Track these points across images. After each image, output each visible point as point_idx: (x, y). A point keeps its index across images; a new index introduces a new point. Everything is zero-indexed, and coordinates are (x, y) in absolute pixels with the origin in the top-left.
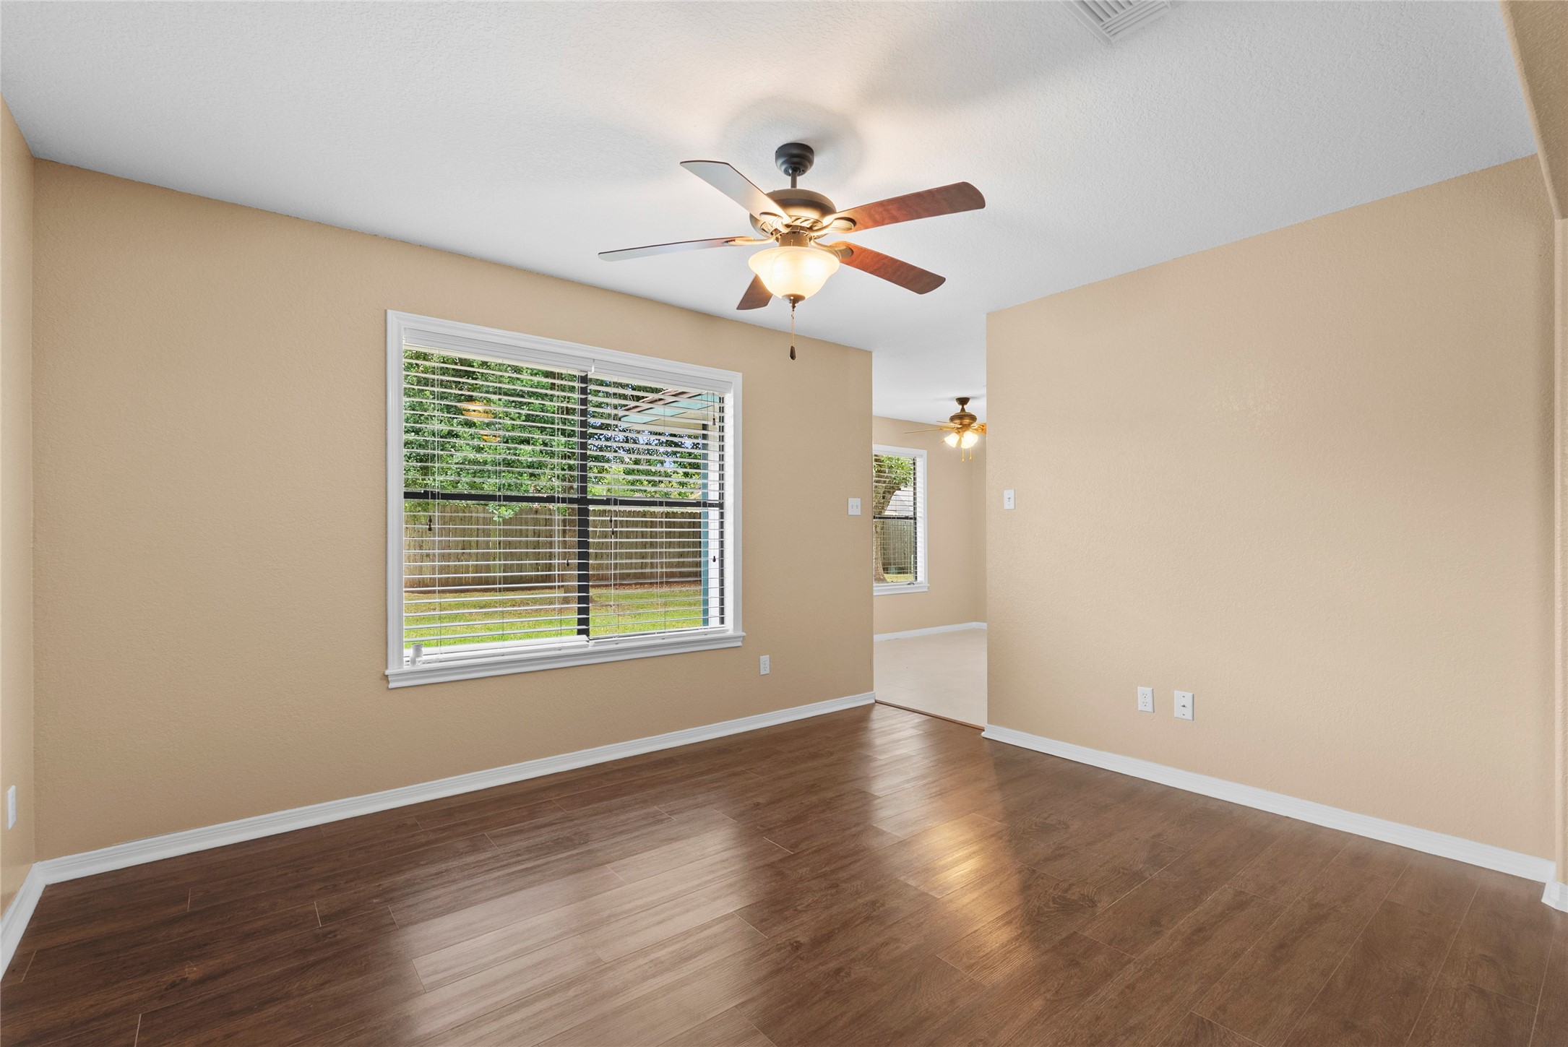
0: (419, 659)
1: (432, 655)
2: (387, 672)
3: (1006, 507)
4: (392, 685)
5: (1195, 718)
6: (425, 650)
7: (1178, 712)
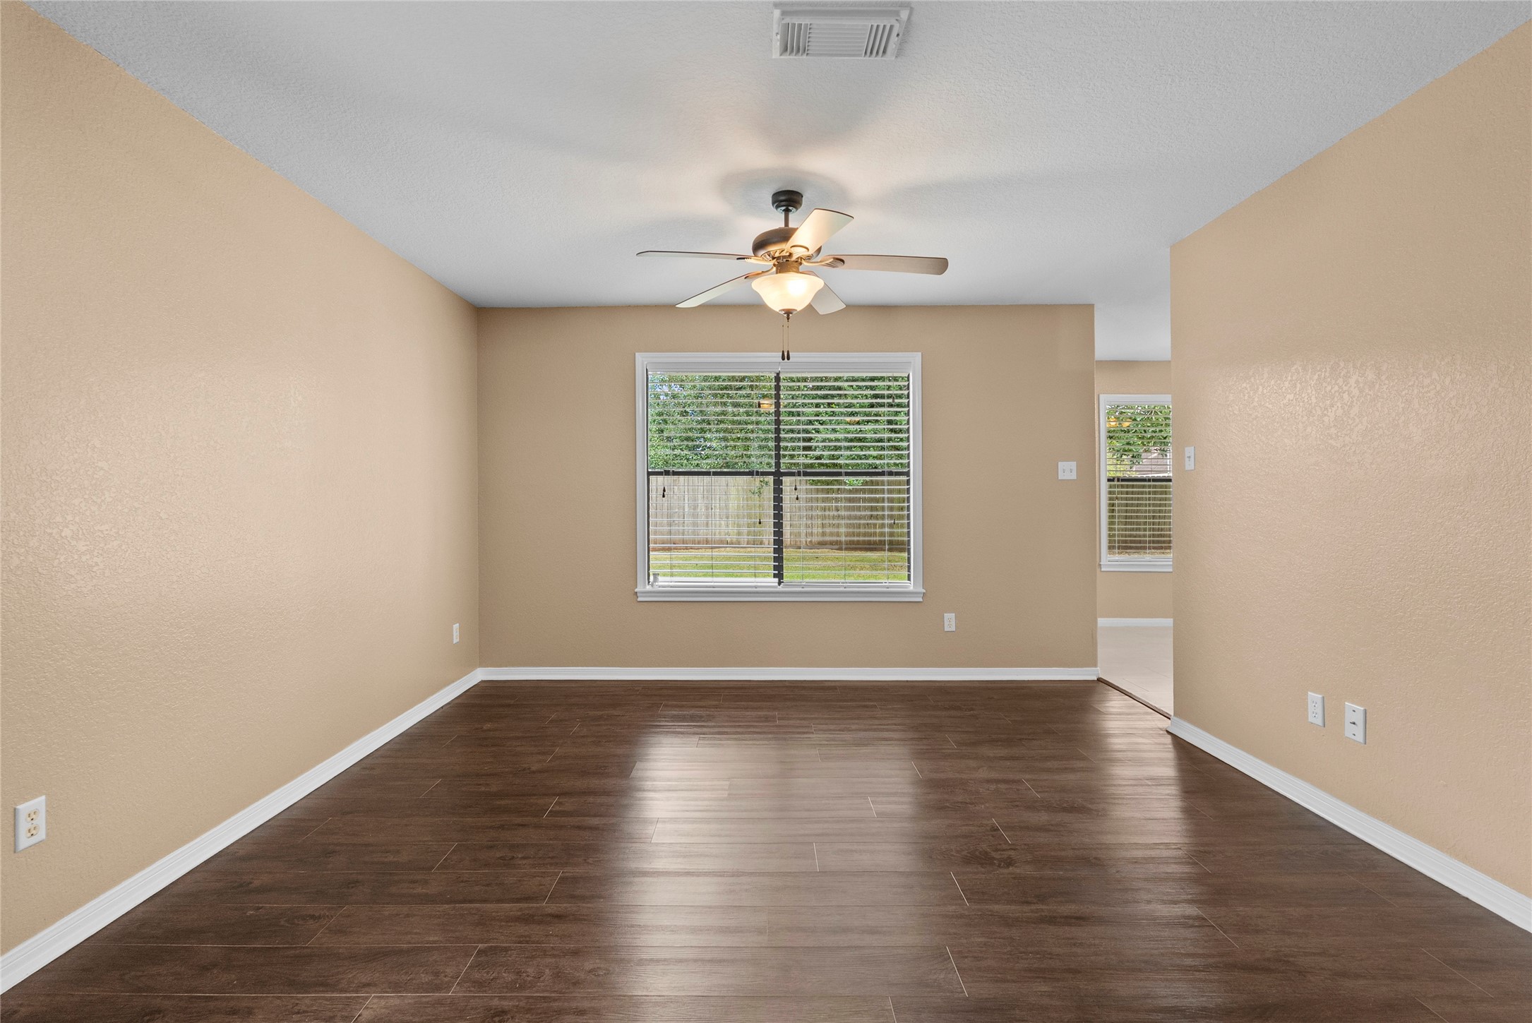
0: (657, 584)
1: (664, 582)
2: (636, 590)
3: (1188, 468)
4: (639, 599)
5: (1367, 741)
6: (660, 578)
7: (1349, 731)
